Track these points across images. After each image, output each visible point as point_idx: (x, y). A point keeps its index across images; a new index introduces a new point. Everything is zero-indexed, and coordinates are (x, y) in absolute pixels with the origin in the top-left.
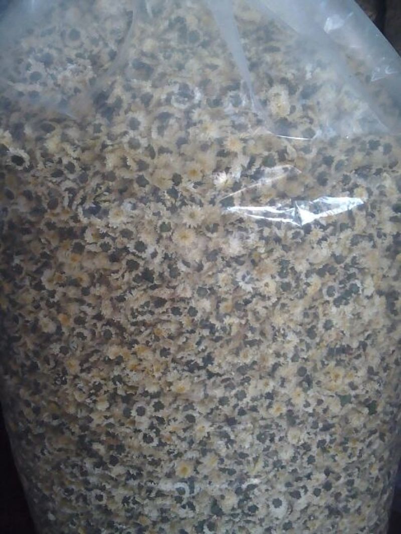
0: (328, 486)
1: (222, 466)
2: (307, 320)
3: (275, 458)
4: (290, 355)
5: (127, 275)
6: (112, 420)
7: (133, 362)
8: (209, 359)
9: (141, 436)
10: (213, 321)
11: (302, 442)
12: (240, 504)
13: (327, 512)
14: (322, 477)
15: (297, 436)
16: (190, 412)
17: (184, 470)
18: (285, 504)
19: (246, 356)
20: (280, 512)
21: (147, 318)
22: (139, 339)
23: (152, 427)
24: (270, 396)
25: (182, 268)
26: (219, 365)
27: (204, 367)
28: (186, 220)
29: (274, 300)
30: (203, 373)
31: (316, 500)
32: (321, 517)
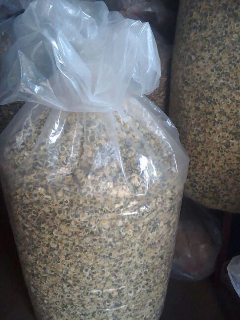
0: (147, 284)
1: (113, 284)
2: (142, 238)
3: (130, 279)
4: (136, 250)
5: (85, 233)
6: (76, 273)
7: (85, 257)
8: (110, 254)
9: (86, 278)
10: (112, 243)
11: (139, 273)
12: (118, 294)
13: (147, 292)
14: (145, 282)
15: (137, 272)
16: (103, 269)
17: (100, 286)
18: (133, 292)
19: (122, 252)
20: (131, 295)
21: (91, 244)
22: (87, 250)
23: (90, 275)
24: (129, 262)
25: (104, 230)
26: (114, 256)
27: (109, 257)
28: (106, 218)
29: (132, 236)
30: (108, 258)
31: (143, 289)
32: (144, 294)
